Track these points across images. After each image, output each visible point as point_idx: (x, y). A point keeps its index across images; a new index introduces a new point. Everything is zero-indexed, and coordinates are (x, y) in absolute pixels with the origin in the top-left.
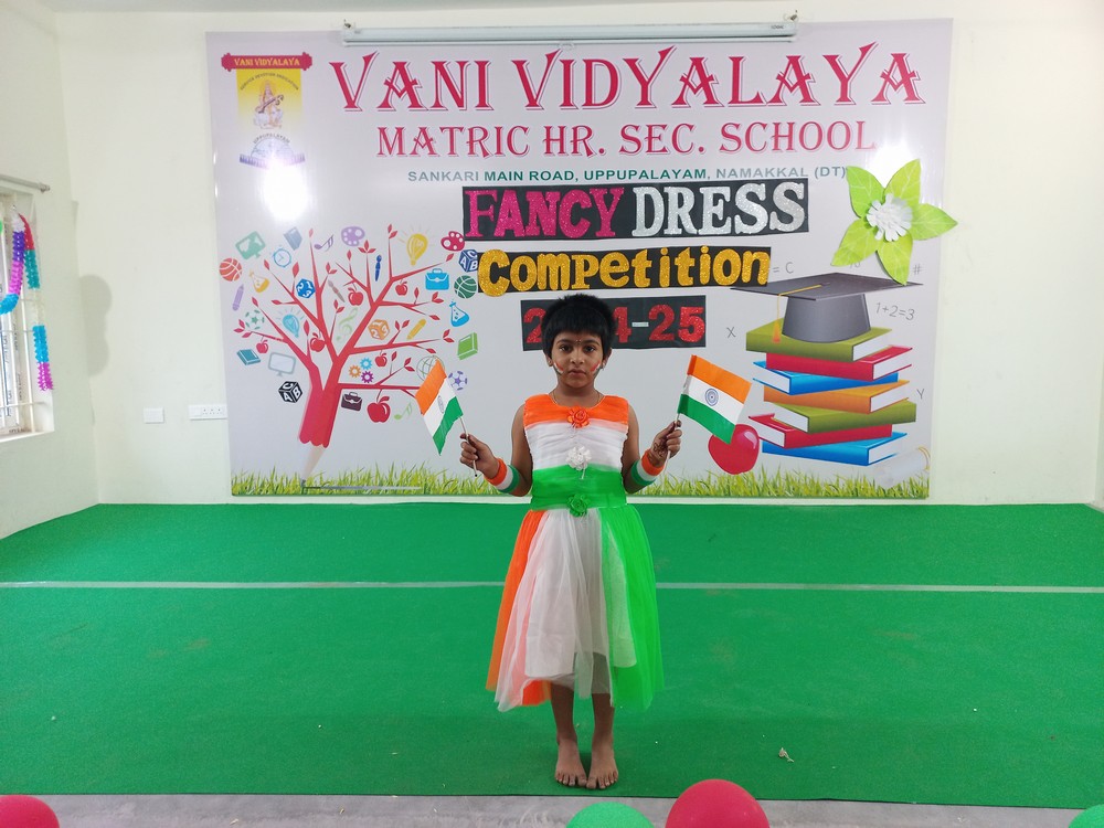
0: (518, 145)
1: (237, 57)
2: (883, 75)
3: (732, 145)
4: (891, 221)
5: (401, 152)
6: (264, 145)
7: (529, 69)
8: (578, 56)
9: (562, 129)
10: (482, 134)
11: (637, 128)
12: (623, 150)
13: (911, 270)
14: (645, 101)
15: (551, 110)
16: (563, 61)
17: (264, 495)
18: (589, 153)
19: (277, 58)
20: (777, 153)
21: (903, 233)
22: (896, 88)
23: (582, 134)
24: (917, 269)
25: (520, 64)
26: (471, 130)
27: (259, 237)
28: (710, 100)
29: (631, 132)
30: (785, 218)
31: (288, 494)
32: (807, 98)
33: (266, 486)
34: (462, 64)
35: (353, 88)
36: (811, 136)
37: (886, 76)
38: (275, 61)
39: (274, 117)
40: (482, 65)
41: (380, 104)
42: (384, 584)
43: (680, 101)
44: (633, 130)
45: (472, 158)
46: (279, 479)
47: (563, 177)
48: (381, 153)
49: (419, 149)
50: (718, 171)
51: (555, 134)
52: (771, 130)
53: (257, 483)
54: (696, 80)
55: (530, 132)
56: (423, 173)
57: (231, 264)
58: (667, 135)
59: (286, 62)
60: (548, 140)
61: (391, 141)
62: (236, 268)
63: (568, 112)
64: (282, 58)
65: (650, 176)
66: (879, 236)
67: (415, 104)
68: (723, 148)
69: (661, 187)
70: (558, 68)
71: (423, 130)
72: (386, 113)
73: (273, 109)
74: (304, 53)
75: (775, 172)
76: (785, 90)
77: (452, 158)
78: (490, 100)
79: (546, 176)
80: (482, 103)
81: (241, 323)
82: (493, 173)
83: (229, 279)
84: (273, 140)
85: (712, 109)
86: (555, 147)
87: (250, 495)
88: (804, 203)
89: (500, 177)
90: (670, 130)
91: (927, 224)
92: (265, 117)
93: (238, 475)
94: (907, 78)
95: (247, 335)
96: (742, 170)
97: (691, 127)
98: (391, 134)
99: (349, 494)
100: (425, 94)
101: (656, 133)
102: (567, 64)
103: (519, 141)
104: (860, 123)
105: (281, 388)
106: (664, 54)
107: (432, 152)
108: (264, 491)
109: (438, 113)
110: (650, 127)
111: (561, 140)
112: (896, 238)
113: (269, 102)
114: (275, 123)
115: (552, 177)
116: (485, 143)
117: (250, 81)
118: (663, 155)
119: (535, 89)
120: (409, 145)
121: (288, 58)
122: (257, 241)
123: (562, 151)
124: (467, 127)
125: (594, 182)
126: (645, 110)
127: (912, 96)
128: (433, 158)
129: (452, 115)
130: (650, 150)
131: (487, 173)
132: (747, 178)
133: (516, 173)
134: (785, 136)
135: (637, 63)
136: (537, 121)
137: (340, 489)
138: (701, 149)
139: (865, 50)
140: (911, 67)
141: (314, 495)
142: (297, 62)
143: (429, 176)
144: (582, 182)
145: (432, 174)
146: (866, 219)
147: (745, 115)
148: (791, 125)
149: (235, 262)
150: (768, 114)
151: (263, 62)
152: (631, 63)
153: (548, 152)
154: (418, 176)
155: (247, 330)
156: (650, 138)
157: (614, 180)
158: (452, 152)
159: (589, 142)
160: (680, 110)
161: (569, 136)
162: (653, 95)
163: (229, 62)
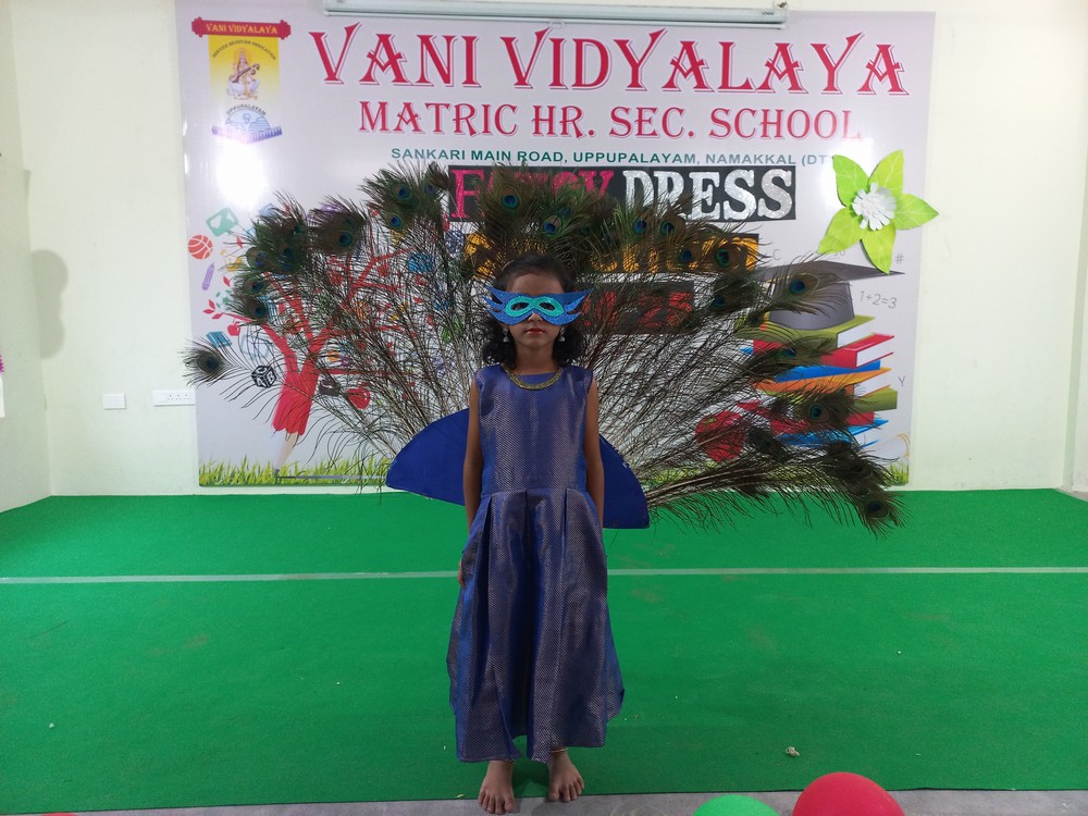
0: (506, 125)
1: (209, 22)
2: (869, 66)
3: (722, 130)
4: (875, 209)
5: (384, 128)
6: (238, 116)
7: (518, 46)
8: (569, 34)
9: (551, 109)
10: (468, 112)
11: (627, 110)
12: (612, 132)
13: (894, 259)
14: (635, 83)
15: (540, 90)
16: (552, 40)
17: (234, 485)
18: (579, 134)
19: (253, 24)
20: (765, 140)
21: (886, 222)
22: (881, 78)
23: (572, 114)
24: (900, 258)
25: (508, 41)
26: (458, 107)
27: (232, 214)
28: (701, 84)
29: (621, 114)
30: (773, 205)
31: (260, 484)
32: (795, 86)
33: (237, 476)
34: (449, 39)
35: (334, 60)
36: (799, 124)
37: (871, 67)
38: (251, 29)
39: (249, 87)
40: (469, 41)
41: (362, 77)
42: (385, 575)
43: (670, 84)
44: (624, 112)
45: (458, 135)
46: (251, 470)
47: (552, 158)
48: (363, 128)
49: (403, 125)
50: (708, 156)
51: (544, 114)
52: (760, 115)
53: (226, 474)
54: (686, 64)
55: (518, 111)
56: (408, 150)
57: (201, 241)
58: (657, 118)
59: (262, 29)
60: (537, 120)
61: (374, 115)
62: (206, 245)
63: (557, 91)
64: (259, 25)
65: (639, 160)
66: (864, 223)
67: (399, 78)
68: (712, 133)
69: (650, 171)
70: (548, 47)
71: (408, 106)
72: (368, 87)
73: (249, 79)
74: (282, 21)
75: (763, 159)
76: (774, 77)
77: (438, 135)
78: (478, 76)
79: (534, 156)
80: (470, 80)
81: (212, 304)
82: (480, 152)
83: (199, 256)
84: (248, 112)
85: (702, 94)
86: (544, 127)
87: (220, 486)
88: (791, 191)
89: (487, 157)
90: (660, 114)
91: (910, 214)
92: (239, 86)
93: (207, 464)
94: (892, 69)
95: (217, 317)
96: (731, 156)
97: (681, 111)
98: (374, 109)
99: (325, 484)
100: (410, 68)
101: (647, 115)
102: (557, 43)
103: (507, 119)
104: (846, 113)
105: (254, 373)
106: (654, 36)
107: (417, 129)
108: (234, 481)
109: (423, 89)
110: (640, 110)
111: (551, 120)
112: (880, 227)
113: (244, 71)
114: (249, 94)
115: (541, 158)
116: (473, 121)
117: (223, 48)
118: (653, 139)
119: (523, 67)
120: (392, 121)
121: (265, 25)
122: (229, 217)
123: (551, 132)
124: (453, 104)
125: (583, 164)
126: (635, 93)
127: (896, 88)
128: (417, 134)
129: (438, 91)
130: (640, 133)
131: (473, 152)
132: (736, 164)
133: (503, 153)
134: (773, 124)
135: (627, 45)
136: (526, 99)
137: (316, 479)
138: (691, 134)
139: (851, 40)
140: (895, 59)
141: (289, 485)
142: (274, 30)
143: (413, 154)
144: (572, 163)
145: (417, 151)
146: (851, 208)
147: (734, 101)
148: (779, 112)
149: (206, 239)
150: (757, 100)
151: (238, 29)
152: (622, 44)
153: (537, 131)
154: (402, 153)
155: (217, 311)
156: (640, 121)
157: (603, 163)
158: (438, 129)
159: (579, 124)
160: (671, 93)
161: (558, 117)
162: (643, 78)
163: (200, 27)
